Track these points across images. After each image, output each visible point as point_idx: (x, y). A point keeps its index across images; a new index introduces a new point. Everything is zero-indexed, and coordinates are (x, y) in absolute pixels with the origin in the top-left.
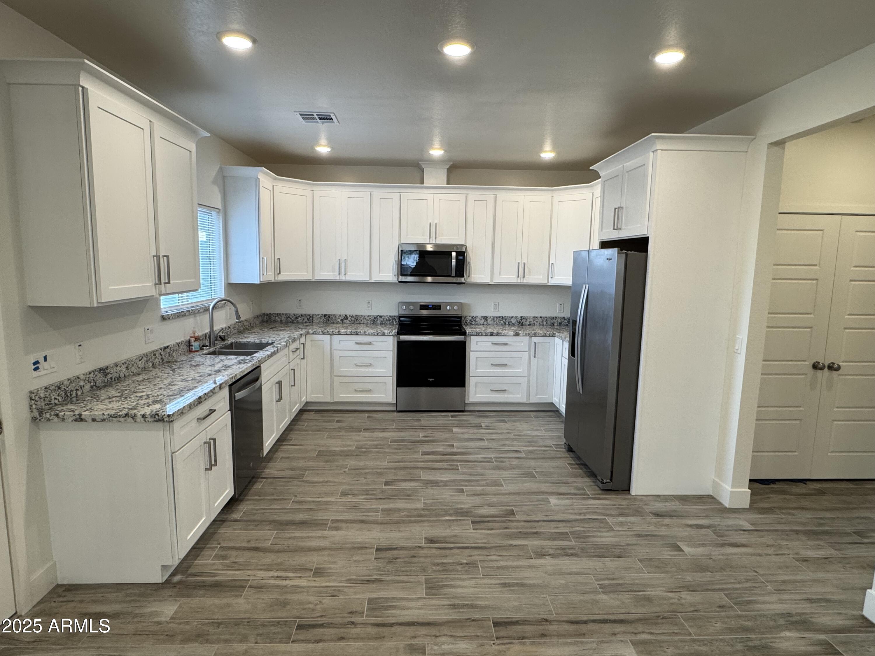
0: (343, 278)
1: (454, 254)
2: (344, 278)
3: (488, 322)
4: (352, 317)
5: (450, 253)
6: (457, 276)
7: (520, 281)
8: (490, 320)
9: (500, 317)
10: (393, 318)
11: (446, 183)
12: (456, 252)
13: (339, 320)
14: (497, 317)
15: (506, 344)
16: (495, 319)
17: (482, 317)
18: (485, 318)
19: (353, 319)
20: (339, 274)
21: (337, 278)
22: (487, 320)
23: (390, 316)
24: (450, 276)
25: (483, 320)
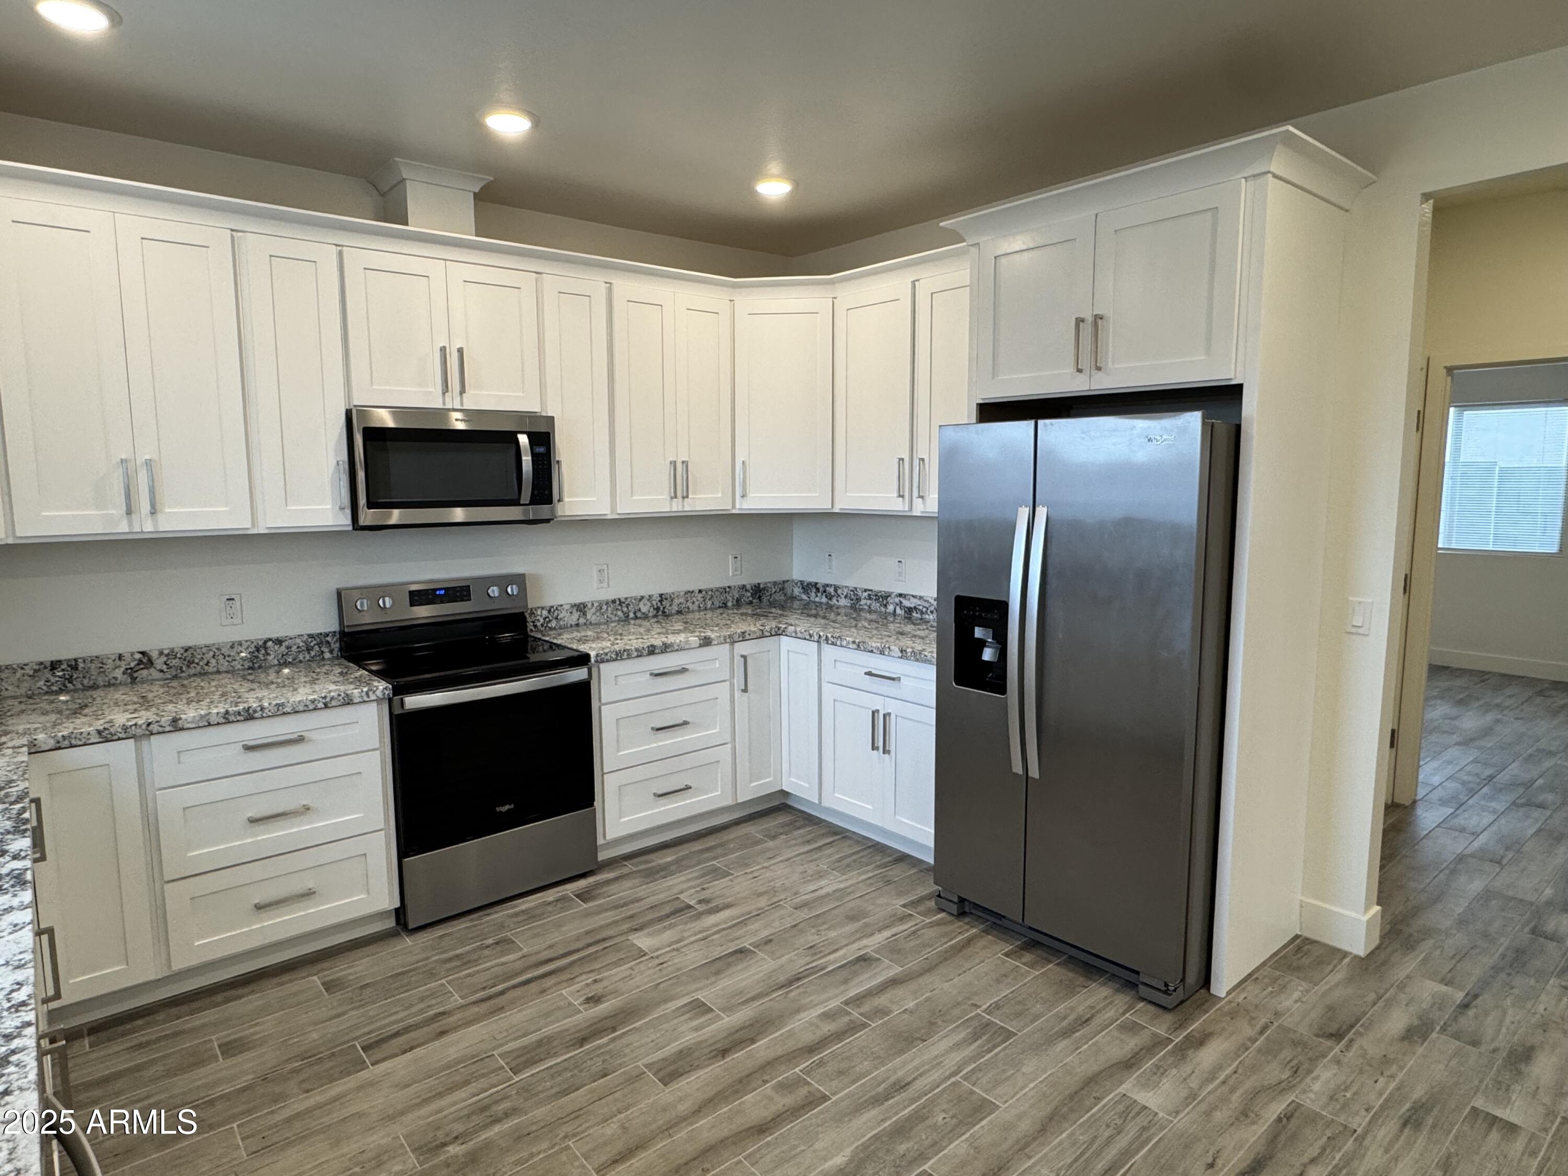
0: (146, 526)
1: (523, 439)
2: (148, 527)
3: (589, 617)
4: (172, 654)
5: (510, 438)
6: (535, 501)
7: (676, 507)
8: (593, 610)
9: (614, 601)
10: (320, 639)
11: (474, 233)
12: (530, 435)
13: (118, 673)
14: (607, 603)
15: (684, 670)
16: (605, 607)
17: (574, 606)
18: (581, 608)
19: (174, 662)
20: (129, 512)
21: (122, 528)
22: (585, 614)
23: (311, 636)
24: (516, 503)
25: (576, 615)
